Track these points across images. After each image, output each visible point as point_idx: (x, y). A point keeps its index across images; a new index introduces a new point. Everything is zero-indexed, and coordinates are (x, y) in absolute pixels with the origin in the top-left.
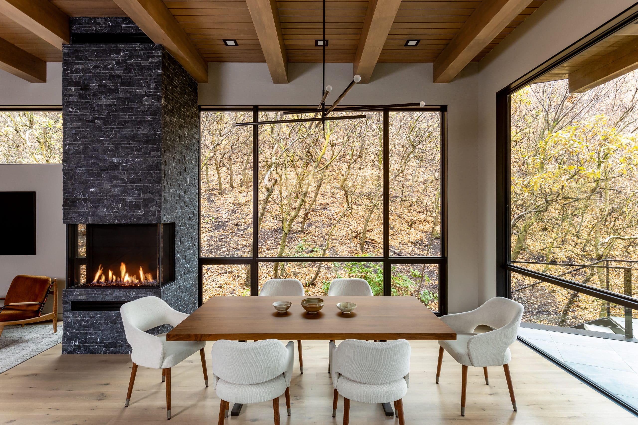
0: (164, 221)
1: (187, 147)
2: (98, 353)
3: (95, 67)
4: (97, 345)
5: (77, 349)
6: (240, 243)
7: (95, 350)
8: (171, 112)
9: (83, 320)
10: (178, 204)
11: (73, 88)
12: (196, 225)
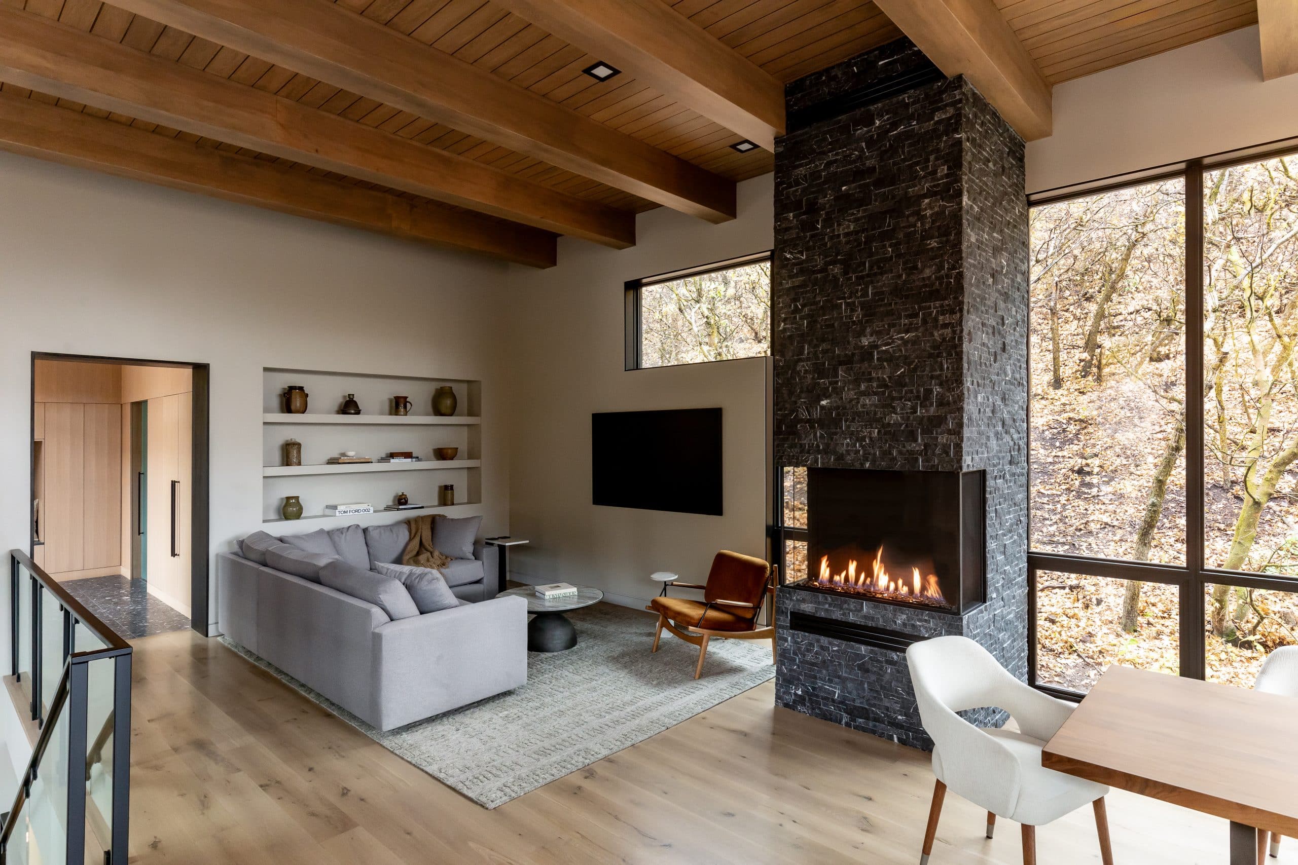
0: (968, 466)
1: (1006, 297)
2: (836, 721)
3: (829, 164)
4: (834, 706)
5: (800, 702)
6: (1091, 518)
7: (831, 715)
8: (978, 219)
9: (808, 650)
10: (991, 427)
11: (791, 215)
12: (1023, 475)
